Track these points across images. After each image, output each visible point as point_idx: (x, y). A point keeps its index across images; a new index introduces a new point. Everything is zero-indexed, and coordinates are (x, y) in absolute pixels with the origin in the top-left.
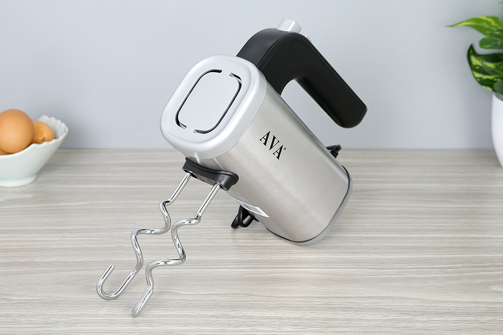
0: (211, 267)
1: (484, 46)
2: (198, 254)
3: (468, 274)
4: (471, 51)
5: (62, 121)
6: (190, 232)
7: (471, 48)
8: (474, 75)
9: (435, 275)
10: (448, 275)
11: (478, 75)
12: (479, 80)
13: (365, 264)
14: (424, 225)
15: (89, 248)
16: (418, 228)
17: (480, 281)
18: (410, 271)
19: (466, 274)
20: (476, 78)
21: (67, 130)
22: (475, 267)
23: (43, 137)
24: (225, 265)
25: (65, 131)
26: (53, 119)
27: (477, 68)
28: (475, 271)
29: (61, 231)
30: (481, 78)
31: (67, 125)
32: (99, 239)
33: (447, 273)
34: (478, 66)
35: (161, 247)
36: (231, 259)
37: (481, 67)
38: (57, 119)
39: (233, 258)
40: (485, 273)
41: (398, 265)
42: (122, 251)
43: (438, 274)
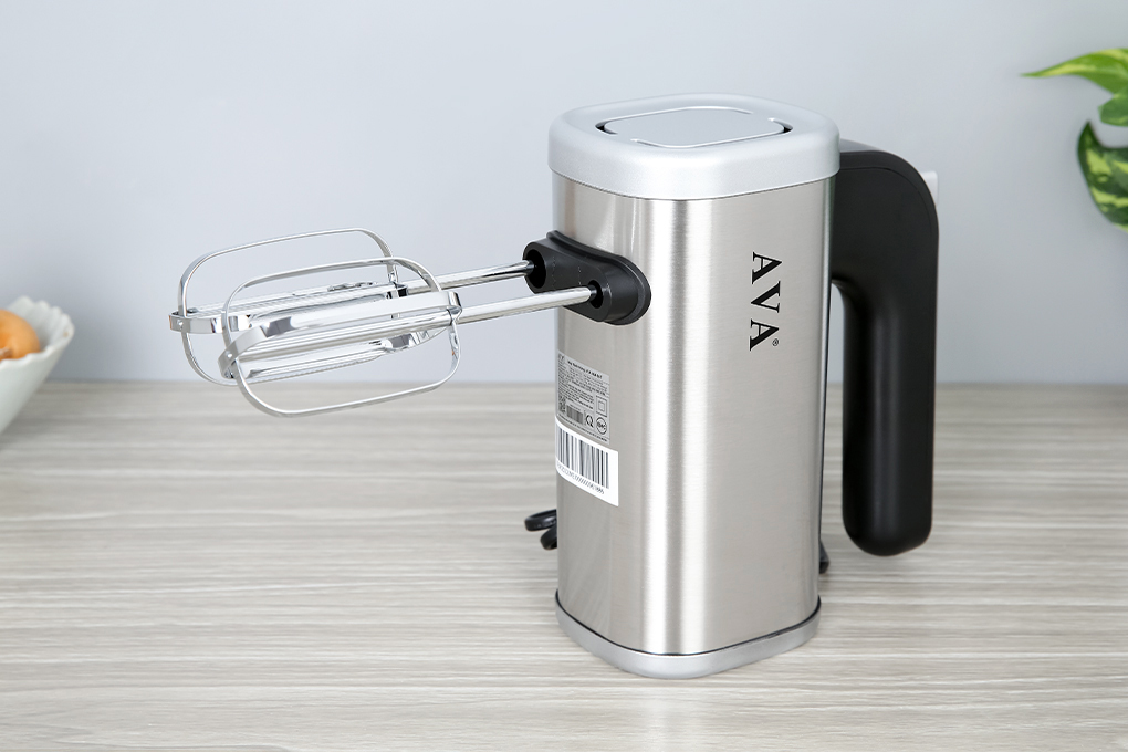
0: (391, 680)
1: (1112, 120)
2: (361, 645)
3: (1062, 704)
4: (1088, 140)
5: (65, 311)
6: (355, 588)
7: (1088, 131)
8: (1093, 198)
9: (972, 707)
10: (1009, 706)
11: (1104, 198)
12: (1105, 209)
13: (793, 676)
14: (957, 573)
15: (85, 629)
16: (941, 581)
17: (1092, 723)
18: (910, 695)
19: (1057, 703)
20: (1099, 205)
21: (71, 332)
22: (1080, 685)
23: (6, 349)
24: (426, 676)
25: (66, 335)
26: (43, 306)
27: (1103, 180)
28: (1081, 697)
29: (22, 586)
30: (1111, 205)
31: (74, 321)
32: (116, 605)
33: (1007, 701)
34: (1104, 175)
35: (272, 626)
36: (446, 659)
37: (1111, 178)
38: (52, 304)
39: (452, 658)
40: (1107, 701)
41: (878, 678)
42: (169, 638)
43: (982, 702)
